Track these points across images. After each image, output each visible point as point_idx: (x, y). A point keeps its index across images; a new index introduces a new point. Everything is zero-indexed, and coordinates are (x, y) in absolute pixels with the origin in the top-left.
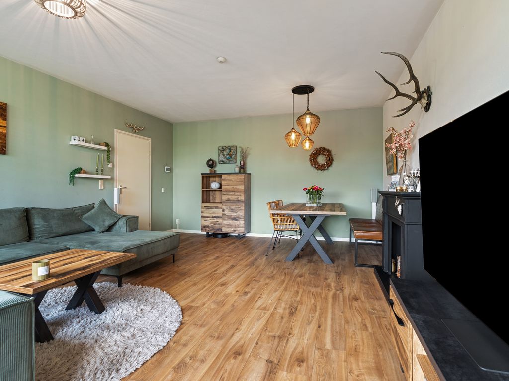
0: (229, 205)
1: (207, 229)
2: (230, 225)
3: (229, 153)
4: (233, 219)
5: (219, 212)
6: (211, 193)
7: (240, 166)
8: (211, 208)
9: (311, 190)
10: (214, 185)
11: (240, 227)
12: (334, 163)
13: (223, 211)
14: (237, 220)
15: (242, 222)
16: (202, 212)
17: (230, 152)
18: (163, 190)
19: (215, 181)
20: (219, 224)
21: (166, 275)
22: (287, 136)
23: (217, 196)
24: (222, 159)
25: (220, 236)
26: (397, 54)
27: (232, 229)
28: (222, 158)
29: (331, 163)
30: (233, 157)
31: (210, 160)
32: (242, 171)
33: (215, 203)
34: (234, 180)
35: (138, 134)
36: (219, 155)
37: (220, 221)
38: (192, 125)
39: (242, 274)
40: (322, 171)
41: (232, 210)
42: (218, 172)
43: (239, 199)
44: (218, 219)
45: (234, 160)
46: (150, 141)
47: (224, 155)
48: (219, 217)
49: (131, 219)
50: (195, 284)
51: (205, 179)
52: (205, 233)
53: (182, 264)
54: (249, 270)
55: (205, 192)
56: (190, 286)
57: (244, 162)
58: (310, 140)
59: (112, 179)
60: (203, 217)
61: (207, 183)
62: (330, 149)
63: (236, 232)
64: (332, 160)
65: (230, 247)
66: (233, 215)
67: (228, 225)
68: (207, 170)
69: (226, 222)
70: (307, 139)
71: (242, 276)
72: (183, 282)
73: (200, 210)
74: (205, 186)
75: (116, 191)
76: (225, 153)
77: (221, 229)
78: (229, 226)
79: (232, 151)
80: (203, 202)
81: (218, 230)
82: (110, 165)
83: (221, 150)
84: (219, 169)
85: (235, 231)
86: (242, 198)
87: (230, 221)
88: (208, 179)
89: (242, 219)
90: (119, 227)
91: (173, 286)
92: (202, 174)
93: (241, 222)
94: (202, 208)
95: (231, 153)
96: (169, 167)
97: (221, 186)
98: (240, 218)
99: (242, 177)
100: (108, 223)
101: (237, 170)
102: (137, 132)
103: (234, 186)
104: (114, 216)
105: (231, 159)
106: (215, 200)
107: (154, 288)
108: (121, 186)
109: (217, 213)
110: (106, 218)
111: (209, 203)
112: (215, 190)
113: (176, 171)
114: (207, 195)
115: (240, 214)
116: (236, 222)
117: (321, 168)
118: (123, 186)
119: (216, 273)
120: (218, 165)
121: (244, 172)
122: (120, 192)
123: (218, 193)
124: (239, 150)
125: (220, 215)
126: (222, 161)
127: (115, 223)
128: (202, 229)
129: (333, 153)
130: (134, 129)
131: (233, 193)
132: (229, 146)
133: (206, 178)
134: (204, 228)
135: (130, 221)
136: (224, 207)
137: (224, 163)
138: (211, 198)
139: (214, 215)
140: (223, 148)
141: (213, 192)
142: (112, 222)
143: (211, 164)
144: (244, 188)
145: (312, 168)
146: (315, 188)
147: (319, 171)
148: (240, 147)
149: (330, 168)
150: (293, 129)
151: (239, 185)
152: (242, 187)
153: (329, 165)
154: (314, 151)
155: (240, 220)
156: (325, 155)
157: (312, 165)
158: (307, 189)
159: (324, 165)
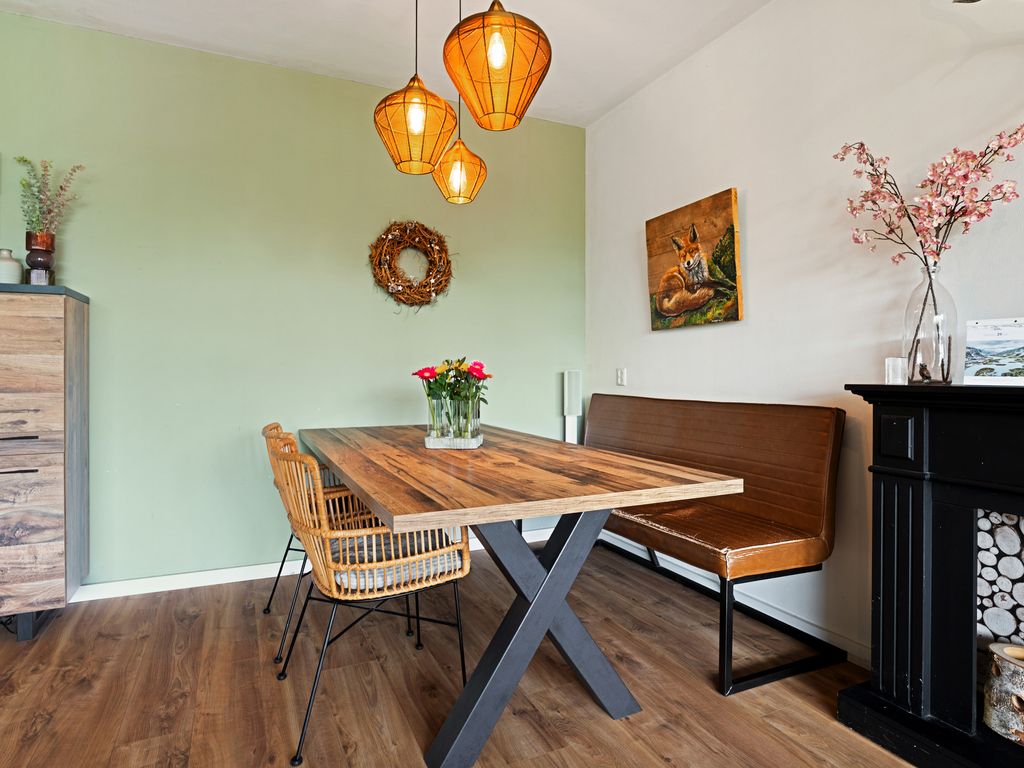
9: (449, 378)
12: (454, 285)
14: (13, 541)
15: (48, 549)
22: (392, 103)
32: (39, 279)
40: (416, 308)
43: (29, 428)
64: (450, 274)
70: (462, 148)
86: (51, 420)
89: (48, 534)
93: (41, 549)
98: (36, 529)
99: (52, 308)
115: (34, 506)
116: (11, 550)
117: (415, 296)
144: (59, 368)
145: (380, 295)
146: (472, 369)
147: (403, 306)
148: (23, 161)
149: (440, 298)
150: (414, 79)
151: (27, 351)
152: (51, 363)
153: (441, 288)
154: (388, 231)
155: (35, 538)
156: (426, 253)
157: (380, 283)
158: (431, 370)
159: (427, 285)
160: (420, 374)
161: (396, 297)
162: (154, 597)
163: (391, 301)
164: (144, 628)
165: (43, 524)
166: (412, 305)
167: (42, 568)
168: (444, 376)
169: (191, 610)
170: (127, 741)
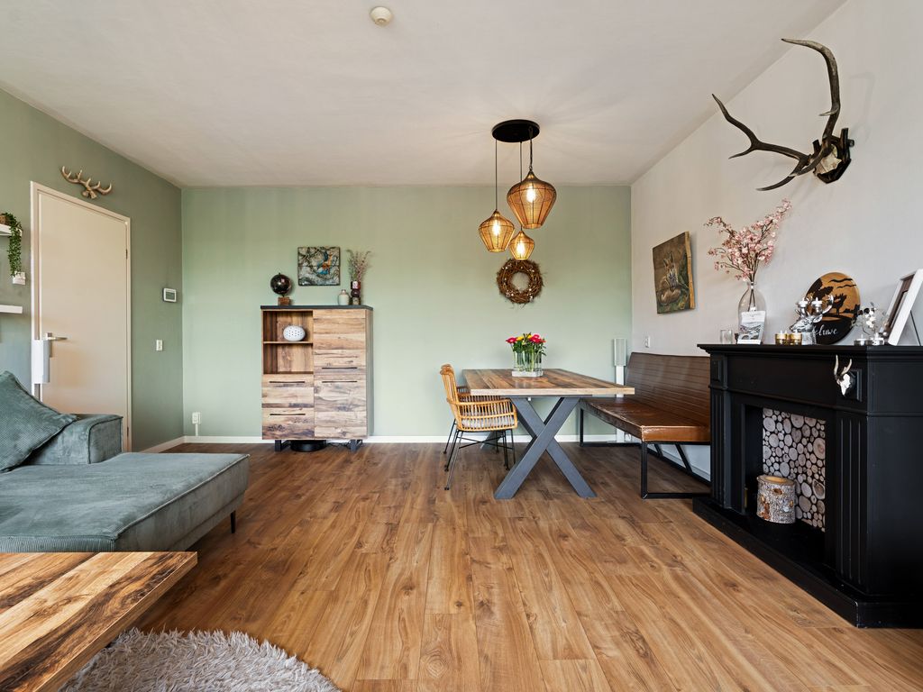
0: (330, 375)
1: (278, 433)
2: (334, 422)
3: (321, 262)
4: (339, 409)
5: (305, 394)
6: (280, 350)
7: (350, 291)
8: (286, 384)
9: (524, 343)
10: (292, 333)
11: (356, 425)
12: (545, 291)
13: (317, 390)
14: (349, 410)
15: (361, 414)
16: (264, 396)
17: (326, 259)
18: (159, 345)
19: (290, 324)
20: (306, 421)
21: (232, 575)
22: (485, 226)
23: (294, 358)
24: (307, 275)
25: (307, 447)
26: (820, 47)
27: (339, 431)
28: (306, 272)
29: (540, 289)
30: (332, 271)
31: (279, 277)
32: (355, 302)
33: (290, 373)
34: (341, 321)
35: (95, 201)
36: (300, 265)
37: (309, 413)
38: (232, 196)
39: (431, 547)
40: (522, 305)
41: (337, 387)
42: (296, 304)
43: (354, 364)
44: (304, 410)
45: (336, 279)
46: (127, 223)
47: (311, 267)
48: (306, 406)
49: (102, 426)
50: (333, 598)
51: (269, 319)
52: (273, 441)
53: (260, 533)
54: (438, 532)
55: (269, 350)
56: (324, 608)
57: (359, 284)
58: (526, 237)
59: (26, 316)
60: (265, 406)
61: (272, 330)
62: (537, 262)
63: (348, 436)
64: (542, 284)
65: (348, 473)
66: (341, 398)
67: (330, 421)
68: (273, 300)
69: (322, 416)
70: (522, 235)
71: (435, 552)
72: (295, 597)
73: (259, 390)
74: (269, 335)
75: (38, 348)
76: (314, 263)
77: (312, 433)
78: (329, 424)
79: (331, 258)
80: (265, 372)
81: (305, 434)
82: (18, 279)
83: (306, 256)
84: (300, 297)
85: (344, 433)
86: (361, 361)
87: (334, 413)
88: (274, 319)
89: (361, 408)
90: (64, 449)
91: (273, 614)
92: (262, 307)
93: (358, 414)
94: (264, 385)
95: (328, 263)
96: (174, 291)
97: (306, 337)
98: (357, 406)
99: (361, 314)
100: (26, 442)
101: (344, 300)
102: (94, 195)
103: (342, 336)
104: (50, 419)
105: (328, 276)
106: (290, 367)
107: (226, 634)
108: (50, 335)
109: (302, 396)
110: (21, 427)
111: (277, 373)
112: (291, 345)
113: (190, 300)
114: (272, 355)
115: (356, 396)
116: (348, 413)
117: (521, 298)
118: (57, 334)
119: (363, 550)
120: (297, 288)
121: (360, 304)
122: (50, 350)
123: (297, 351)
124: (345, 257)
125: (310, 400)
126: (307, 279)
127: (52, 440)
128: (264, 434)
129: (542, 269)
130: (86, 189)
131: (340, 351)
132: (323, 248)
133: (271, 317)
134: (268, 430)
135: (99, 430)
136: (318, 383)
137: (311, 283)
138: (281, 361)
139: (293, 401)
140: (308, 252)
141: (287, 349)
142: (42, 436)
143: (281, 285)
144: (364, 339)
145: (502, 299)
146: (533, 338)
147: (516, 304)
148: (349, 251)
149: (536, 299)
150: (496, 212)
151: (353, 332)
152: (361, 337)
153: (536, 293)
154: (506, 264)
155: (356, 409)
156: (528, 274)
157: (503, 292)
158: (515, 339)
159: (527, 292)
160: (509, 341)
161: (511, 299)
162: (399, 444)
163: (509, 302)
164: (396, 453)
165: (359, 404)
166: (520, 303)
167: (359, 422)
168: (520, 342)
169: (414, 450)
170: (391, 478)
